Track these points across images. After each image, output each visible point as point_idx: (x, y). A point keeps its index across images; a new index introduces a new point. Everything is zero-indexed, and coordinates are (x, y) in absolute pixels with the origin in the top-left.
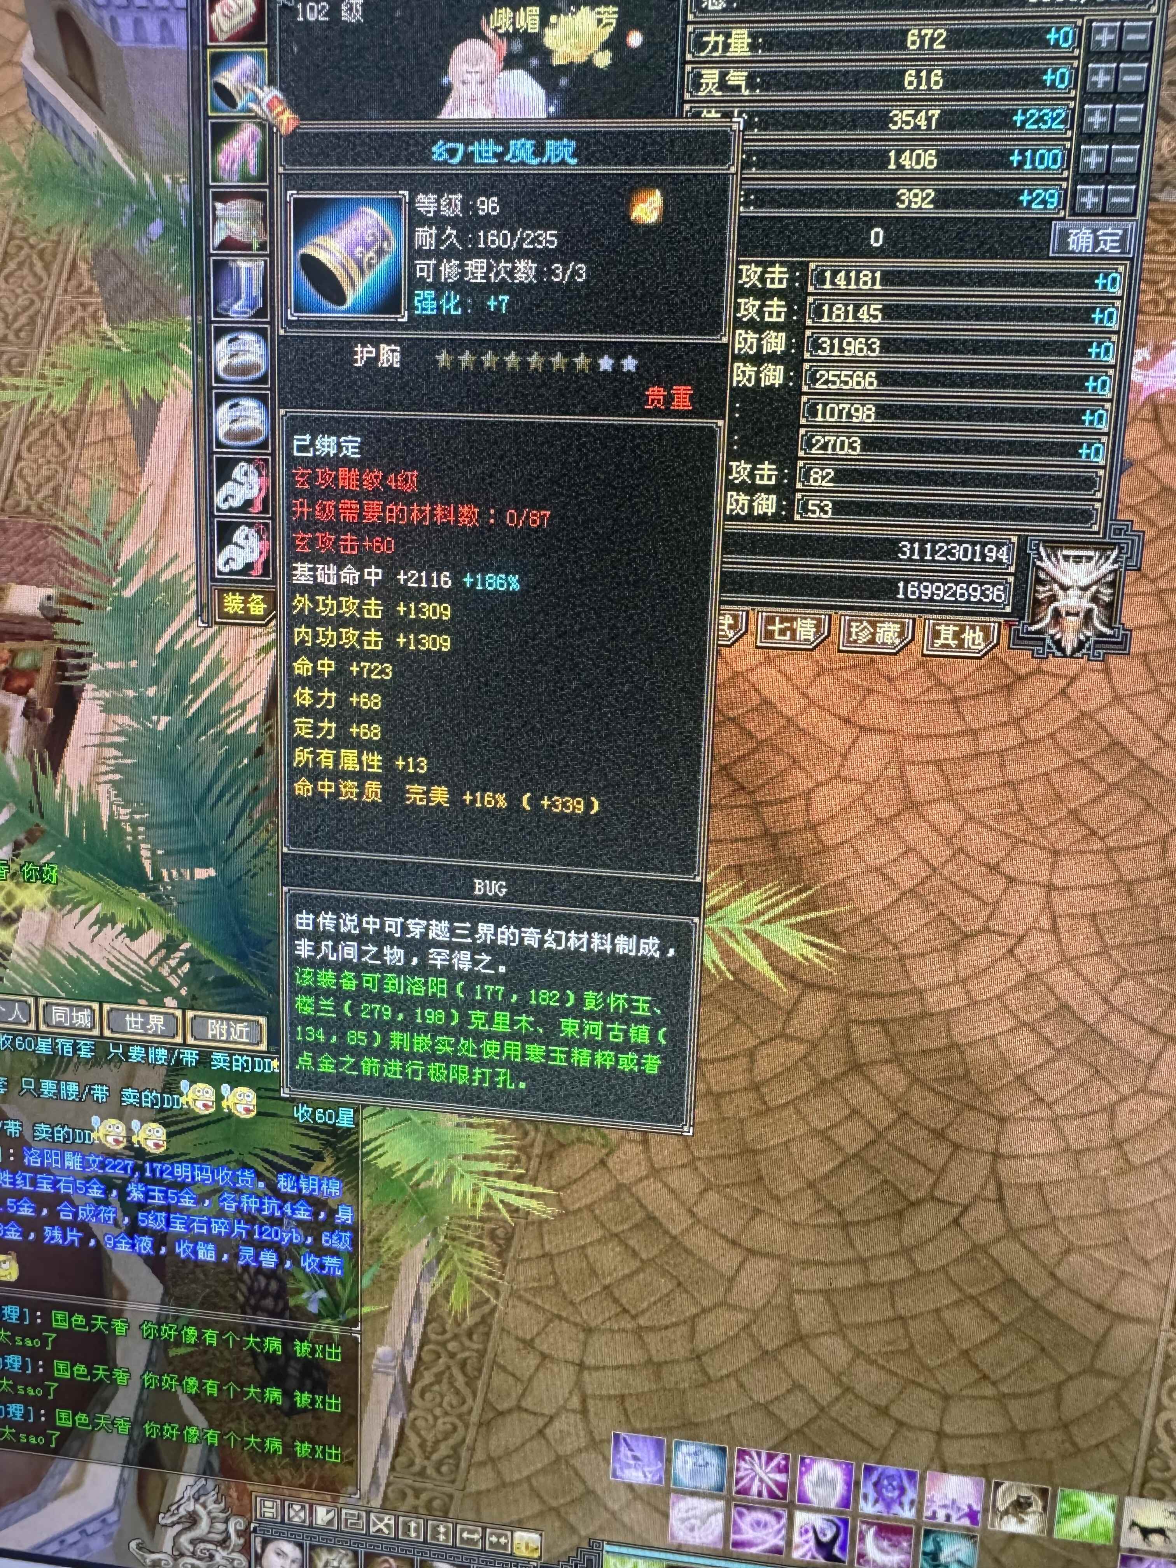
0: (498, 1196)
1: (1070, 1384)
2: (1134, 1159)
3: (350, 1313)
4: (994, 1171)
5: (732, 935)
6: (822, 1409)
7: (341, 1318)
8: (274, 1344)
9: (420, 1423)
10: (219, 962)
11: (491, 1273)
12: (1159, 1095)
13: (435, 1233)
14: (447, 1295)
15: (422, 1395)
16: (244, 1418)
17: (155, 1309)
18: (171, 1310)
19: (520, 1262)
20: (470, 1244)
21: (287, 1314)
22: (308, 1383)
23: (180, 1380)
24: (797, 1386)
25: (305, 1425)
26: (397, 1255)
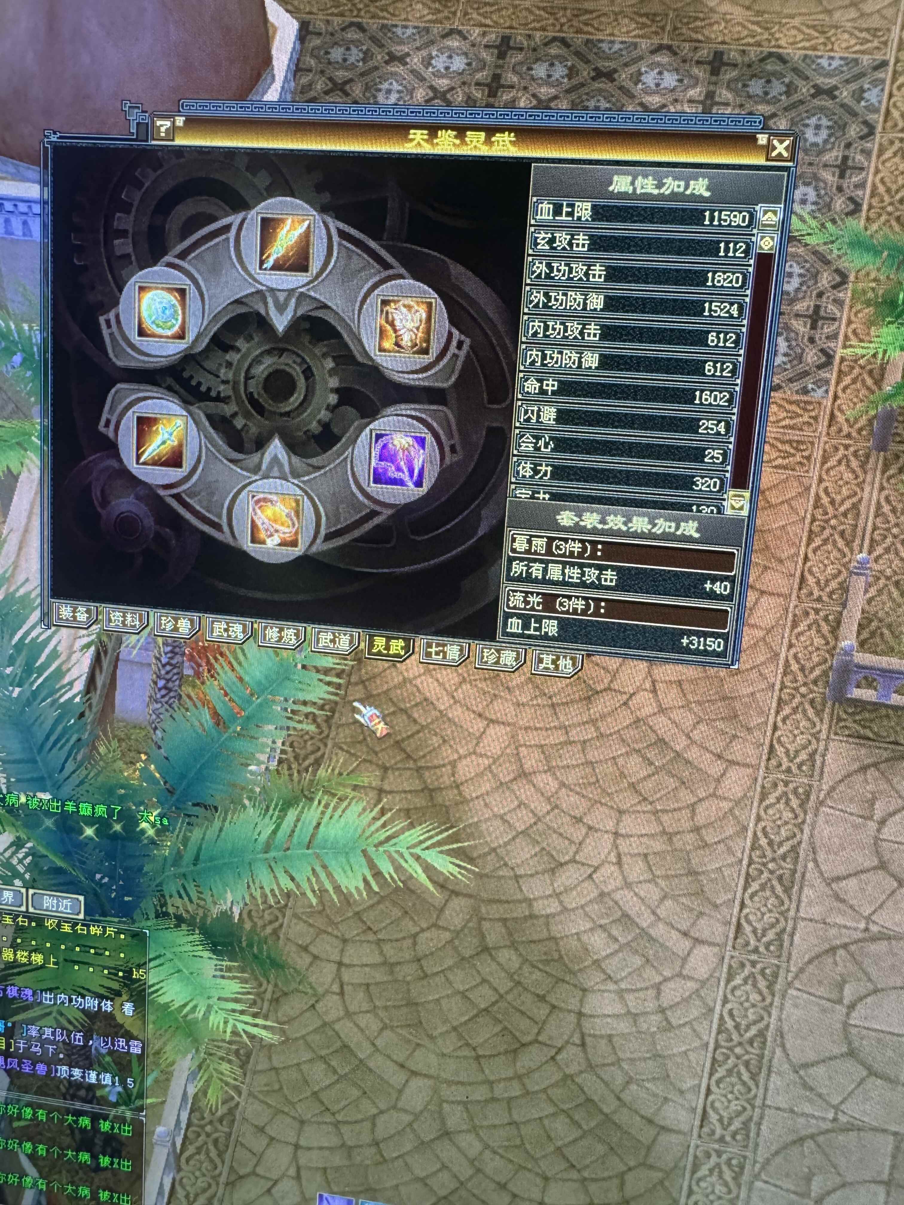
0: (240, 1027)
1: (630, 1173)
2: (674, 1022)
3: (138, 1103)
4: (579, 1025)
5: (402, 856)
6: (462, 1183)
7: (132, 1106)
8: (85, 1122)
9: (184, 1180)
10: (51, 857)
11: (235, 1079)
12: (690, 978)
13: (197, 1050)
14: (205, 1093)
15: (187, 1161)
16: (64, 1172)
17: (4, 1094)
18: (14, 1095)
19: (255, 1073)
20: (222, 1059)
21: (95, 1101)
22: (109, 1150)
23: (20, 1144)
24: (444, 1167)
25: (106, 1179)
26: (173, 1063)
